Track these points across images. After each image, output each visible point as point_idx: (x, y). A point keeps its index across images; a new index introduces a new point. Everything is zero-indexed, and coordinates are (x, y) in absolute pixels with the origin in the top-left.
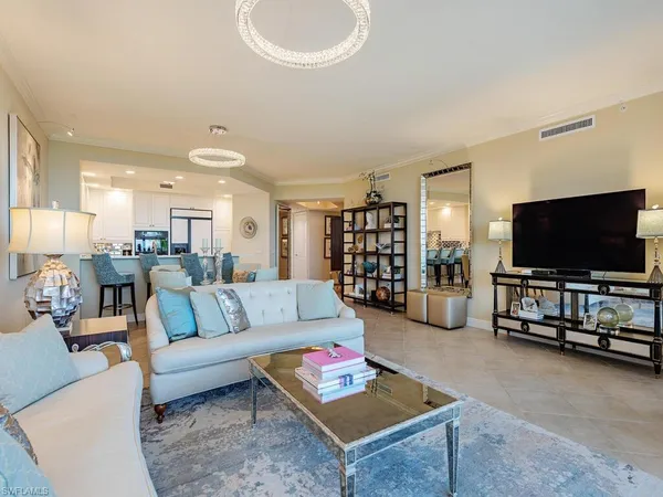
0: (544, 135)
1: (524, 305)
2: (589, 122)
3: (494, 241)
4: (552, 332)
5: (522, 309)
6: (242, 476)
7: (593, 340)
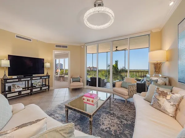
0: (17, 36)
1: (17, 87)
2: (30, 40)
3: (3, 68)
4: (29, 91)
5: (16, 88)
6: (109, 128)
7: (39, 89)
